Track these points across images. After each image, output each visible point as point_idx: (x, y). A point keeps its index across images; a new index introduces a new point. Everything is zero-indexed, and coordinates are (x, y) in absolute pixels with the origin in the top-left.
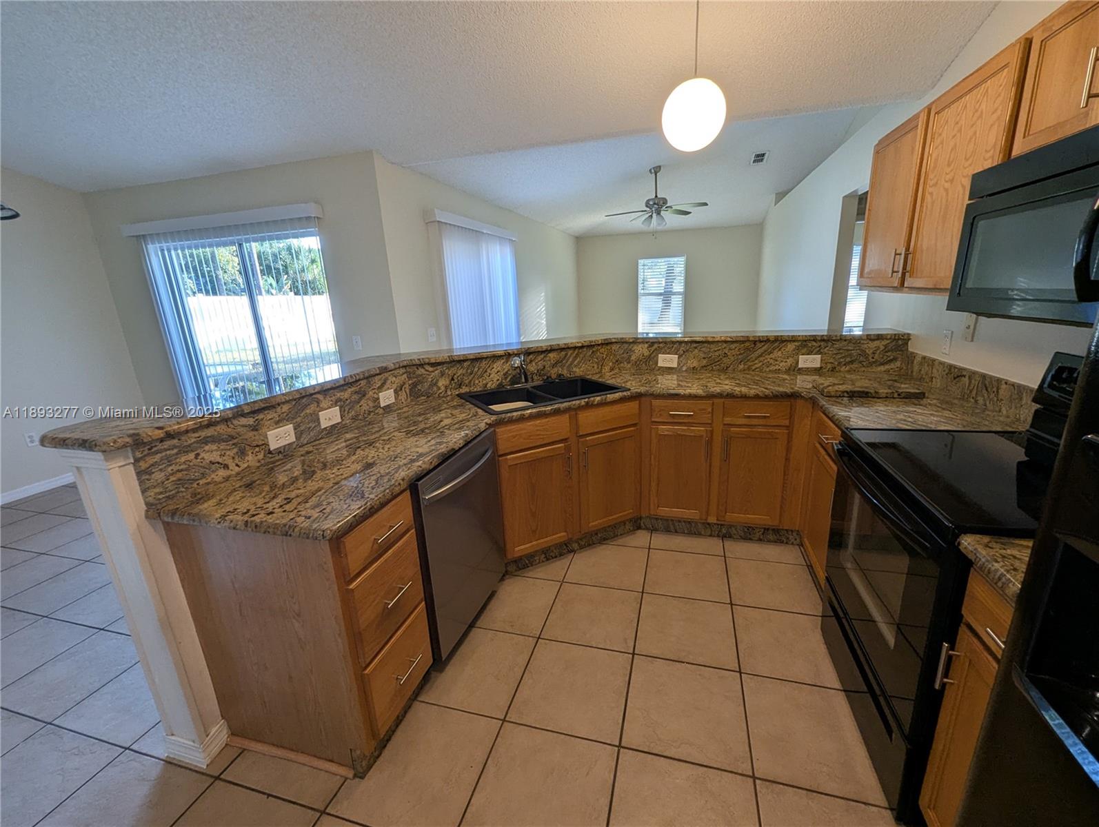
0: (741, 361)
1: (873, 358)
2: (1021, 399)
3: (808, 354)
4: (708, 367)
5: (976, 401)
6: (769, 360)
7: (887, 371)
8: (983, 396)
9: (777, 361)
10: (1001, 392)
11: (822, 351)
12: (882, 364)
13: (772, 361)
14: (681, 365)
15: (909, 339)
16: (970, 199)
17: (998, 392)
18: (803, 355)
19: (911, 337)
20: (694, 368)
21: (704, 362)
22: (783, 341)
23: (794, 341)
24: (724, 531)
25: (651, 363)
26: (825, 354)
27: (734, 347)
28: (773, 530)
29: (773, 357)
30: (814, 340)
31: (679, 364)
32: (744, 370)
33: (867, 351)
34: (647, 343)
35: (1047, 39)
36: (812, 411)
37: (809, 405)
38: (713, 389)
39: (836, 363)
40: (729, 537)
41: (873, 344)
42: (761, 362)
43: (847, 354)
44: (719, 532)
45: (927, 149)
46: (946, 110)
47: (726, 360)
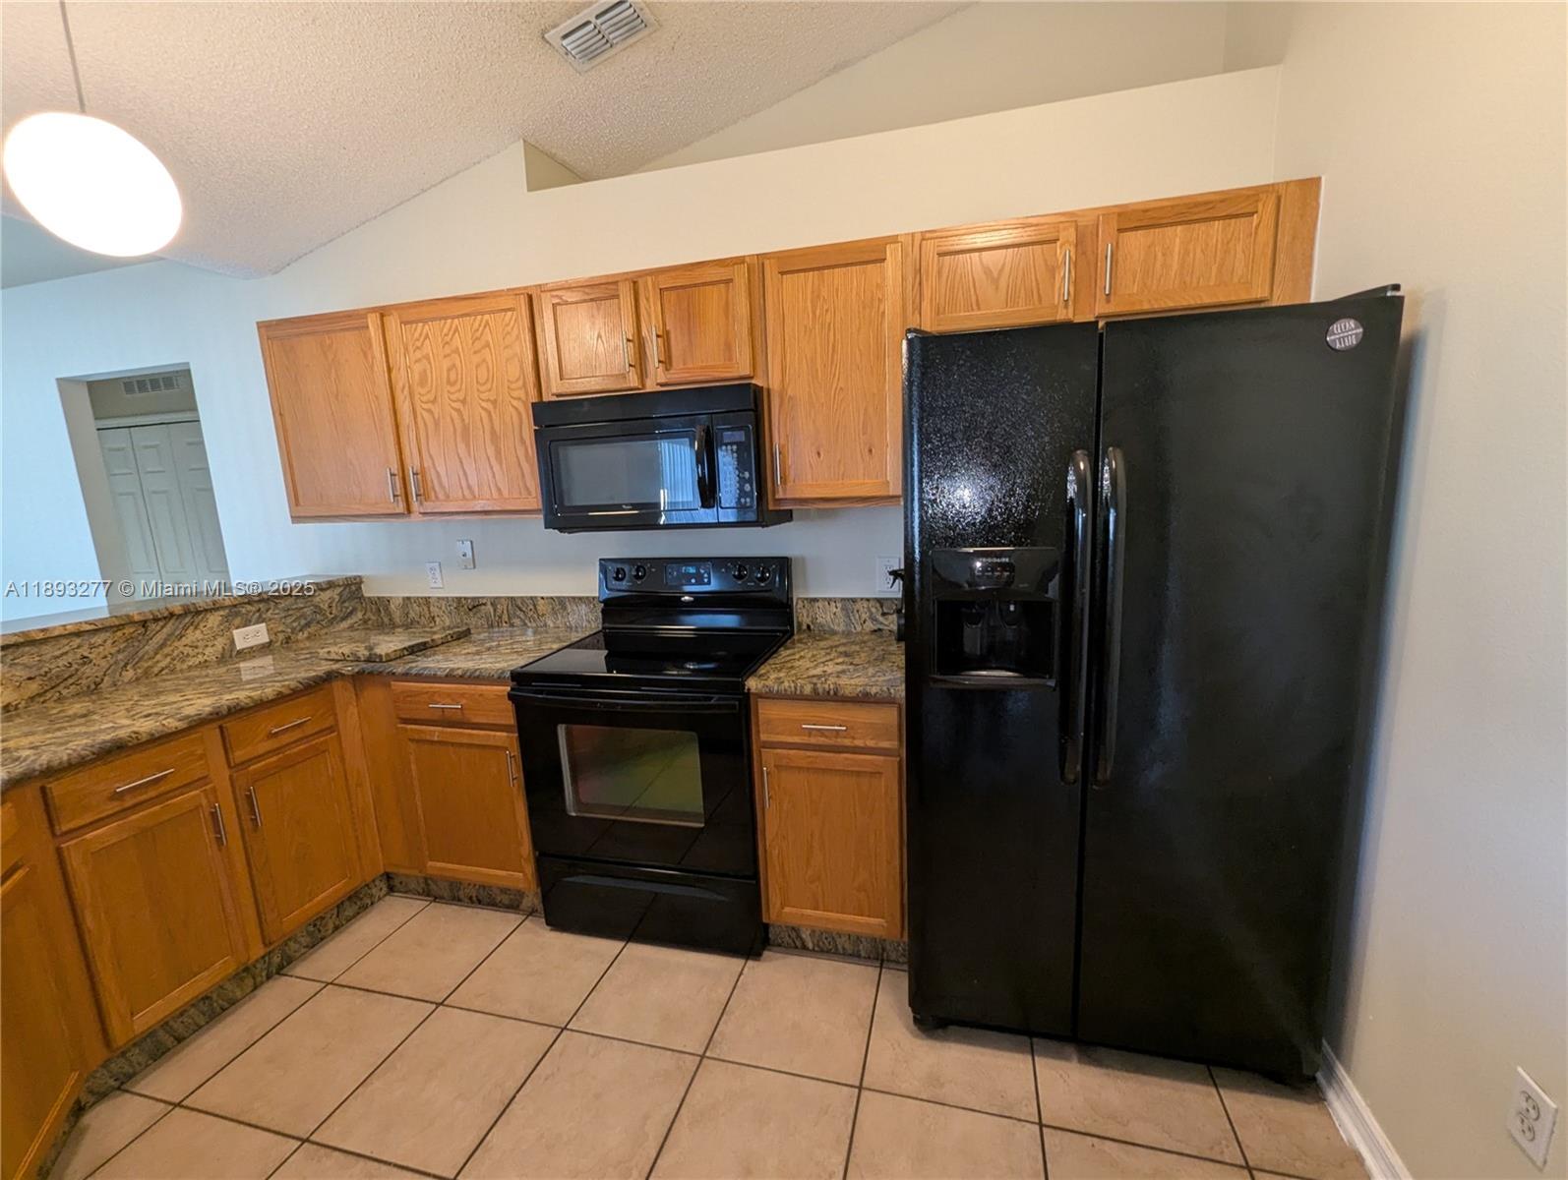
0: (125, 666)
1: (331, 613)
2: (565, 609)
3: (245, 626)
4: (49, 695)
5: (512, 625)
6: (181, 649)
7: (351, 628)
8: (519, 617)
9: (196, 647)
10: (539, 608)
11: (264, 616)
12: (343, 619)
13: (188, 650)
15: (361, 582)
16: (536, 425)
17: (536, 608)
18: (237, 628)
19: (364, 580)
22: (198, 613)
23: (218, 609)
24: (276, 960)
26: (270, 620)
27: (100, 641)
28: (350, 898)
29: (188, 642)
30: (249, 603)
32: (137, 679)
33: (322, 606)
35: (559, 304)
36: (356, 695)
37: (350, 686)
38: (190, 711)
39: (289, 630)
40: (288, 964)
41: (326, 595)
42: (167, 655)
43: (298, 614)
44: (268, 969)
45: (398, 359)
46: (421, 325)
47: (87, 670)
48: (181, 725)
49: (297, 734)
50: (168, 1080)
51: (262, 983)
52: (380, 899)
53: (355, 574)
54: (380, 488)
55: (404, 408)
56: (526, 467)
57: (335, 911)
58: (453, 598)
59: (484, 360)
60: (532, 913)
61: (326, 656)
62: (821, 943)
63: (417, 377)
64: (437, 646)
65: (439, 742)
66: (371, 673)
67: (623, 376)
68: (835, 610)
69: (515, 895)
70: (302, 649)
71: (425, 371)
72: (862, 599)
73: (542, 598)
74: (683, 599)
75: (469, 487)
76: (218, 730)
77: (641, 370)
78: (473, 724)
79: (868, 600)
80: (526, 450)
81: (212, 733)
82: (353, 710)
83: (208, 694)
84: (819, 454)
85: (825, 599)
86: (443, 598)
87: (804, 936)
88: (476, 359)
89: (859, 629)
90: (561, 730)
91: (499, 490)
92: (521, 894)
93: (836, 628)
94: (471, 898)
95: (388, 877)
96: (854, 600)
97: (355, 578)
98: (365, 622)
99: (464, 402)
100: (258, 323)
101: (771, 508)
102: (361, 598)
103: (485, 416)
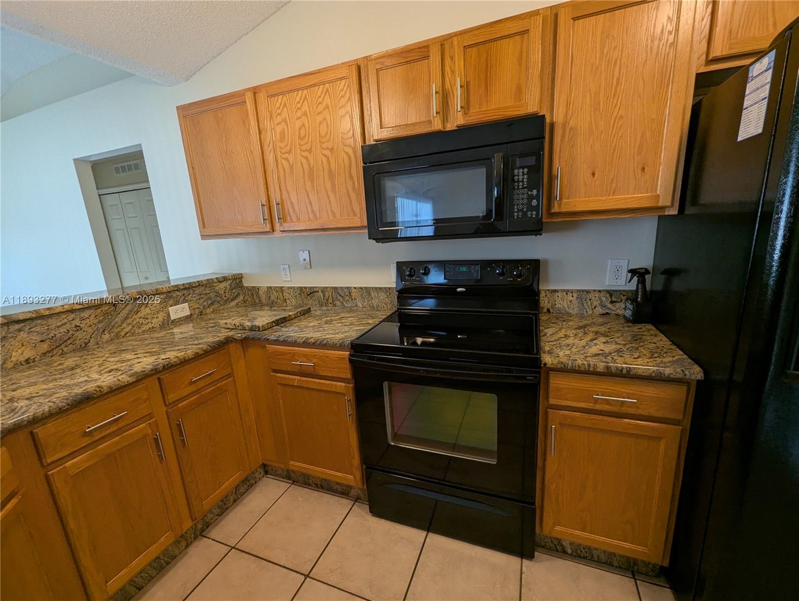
0: (103, 331)
1: (225, 297)
2: (370, 295)
3: (176, 305)
4: (55, 352)
5: (335, 305)
6: (138, 320)
7: (237, 305)
8: (339, 300)
9: (147, 319)
10: (353, 294)
11: (187, 298)
12: (233, 300)
13: (142, 321)
15: (242, 277)
17: (350, 295)
18: (171, 306)
19: (243, 276)
21: (44, 347)
23: (158, 294)
24: (200, 527)
26: (191, 301)
27: (86, 316)
28: (243, 482)
29: (142, 315)
30: (177, 290)
32: (112, 340)
33: (220, 291)
35: (381, 69)
36: (243, 351)
37: (239, 346)
39: (202, 307)
40: (207, 528)
41: (222, 285)
42: (129, 324)
43: (207, 297)
44: (195, 533)
45: (266, 124)
46: (281, 97)
47: (79, 334)
48: (131, 379)
49: (208, 381)
51: (191, 542)
52: (260, 479)
53: (239, 272)
54: (255, 216)
55: (270, 158)
56: (353, 196)
57: (234, 491)
58: (297, 287)
59: (325, 119)
60: (357, 499)
61: (224, 326)
63: (278, 135)
64: (292, 320)
65: (299, 387)
66: (253, 339)
67: (430, 122)
68: (571, 298)
69: (347, 487)
70: (210, 319)
71: (283, 130)
72: (595, 291)
73: (355, 288)
74: (458, 290)
75: (313, 212)
76: (157, 381)
77: (443, 117)
78: (321, 376)
79: (600, 291)
80: (354, 183)
81: (153, 382)
83: (152, 354)
84: (593, 174)
85: (563, 291)
86: (291, 288)
88: (319, 118)
89: (590, 312)
90: (386, 385)
91: (333, 213)
92: (350, 487)
93: (571, 311)
94: (317, 485)
95: (264, 466)
96: (588, 292)
97: (239, 274)
98: (245, 302)
99: (310, 151)
100: (177, 107)
102: (242, 287)
103: (324, 160)
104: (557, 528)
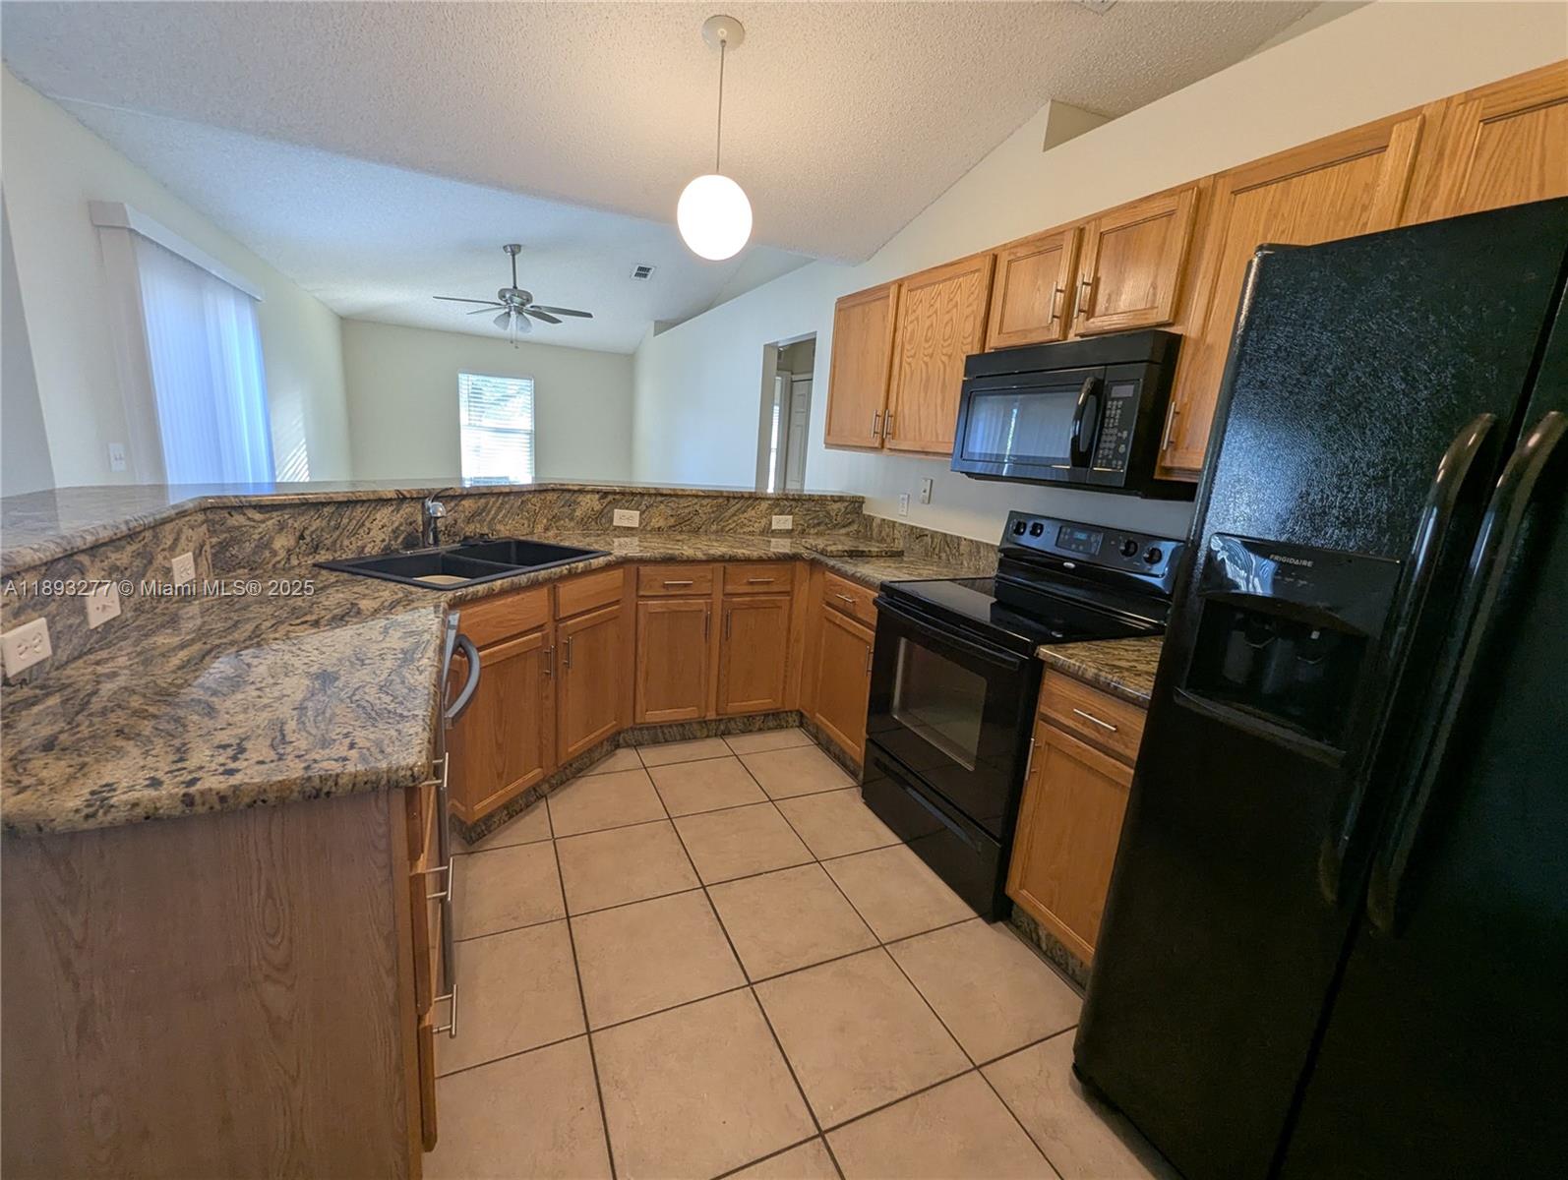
0: (714, 521)
1: (836, 520)
2: (978, 552)
3: (780, 514)
4: (676, 527)
5: (940, 558)
6: (743, 520)
7: (847, 534)
8: (945, 552)
9: (751, 521)
10: (961, 548)
11: (793, 511)
12: (844, 527)
13: (746, 521)
14: (644, 524)
15: (863, 502)
16: (965, 376)
17: (959, 548)
18: (776, 514)
19: (865, 500)
20: (659, 528)
21: (672, 521)
22: (757, 499)
23: (766, 499)
24: (722, 727)
25: (603, 520)
26: (796, 515)
27: (705, 504)
28: (773, 714)
29: (747, 516)
30: (786, 499)
31: (641, 523)
32: (717, 532)
33: (831, 512)
34: (598, 492)
35: (1013, 260)
36: (811, 574)
37: (808, 567)
38: (712, 552)
39: (806, 525)
40: (728, 733)
41: (836, 506)
42: (734, 521)
43: (814, 515)
44: (716, 729)
45: (902, 321)
46: (919, 290)
47: (696, 519)
48: (704, 558)
49: (764, 588)
50: (651, 755)
51: (711, 737)
52: (792, 727)
53: (862, 495)
54: (869, 428)
57: (762, 717)
58: (909, 526)
59: (951, 319)
61: (805, 545)
62: (1054, 951)
63: (909, 335)
64: (872, 557)
65: (839, 626)
66: (820, 562)
67: (1048, 328)
69: (854, 763)
71: (914, 330)
73: (965, 539)
74: (1065, 564)
75: (920, 430)
76: (722, 569)
77: (1066, 321)
78: (859, 619)
81: (719, 569)
82: (806, 586)
83: (731, 547)
86: (903, 525)
87: (1040, 933)
88: (947, 317)
90: (903, 641)
92: (858, 765)
95: (802, 715)
97: (860, 497)
100: (837, 298)
101: (1157, 476)
102: (860, 514)
103: (942, 367)
104: (1024, 892)
